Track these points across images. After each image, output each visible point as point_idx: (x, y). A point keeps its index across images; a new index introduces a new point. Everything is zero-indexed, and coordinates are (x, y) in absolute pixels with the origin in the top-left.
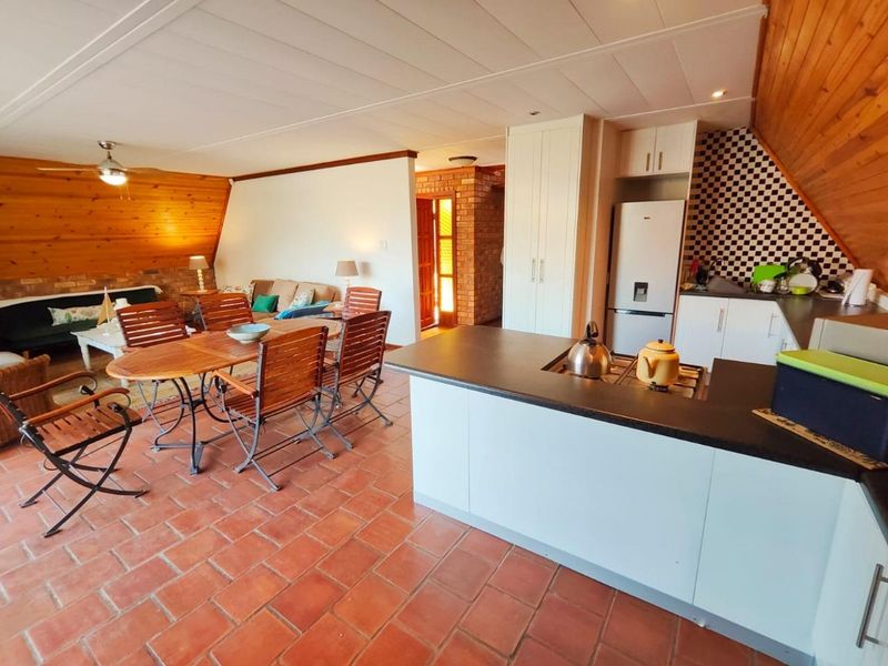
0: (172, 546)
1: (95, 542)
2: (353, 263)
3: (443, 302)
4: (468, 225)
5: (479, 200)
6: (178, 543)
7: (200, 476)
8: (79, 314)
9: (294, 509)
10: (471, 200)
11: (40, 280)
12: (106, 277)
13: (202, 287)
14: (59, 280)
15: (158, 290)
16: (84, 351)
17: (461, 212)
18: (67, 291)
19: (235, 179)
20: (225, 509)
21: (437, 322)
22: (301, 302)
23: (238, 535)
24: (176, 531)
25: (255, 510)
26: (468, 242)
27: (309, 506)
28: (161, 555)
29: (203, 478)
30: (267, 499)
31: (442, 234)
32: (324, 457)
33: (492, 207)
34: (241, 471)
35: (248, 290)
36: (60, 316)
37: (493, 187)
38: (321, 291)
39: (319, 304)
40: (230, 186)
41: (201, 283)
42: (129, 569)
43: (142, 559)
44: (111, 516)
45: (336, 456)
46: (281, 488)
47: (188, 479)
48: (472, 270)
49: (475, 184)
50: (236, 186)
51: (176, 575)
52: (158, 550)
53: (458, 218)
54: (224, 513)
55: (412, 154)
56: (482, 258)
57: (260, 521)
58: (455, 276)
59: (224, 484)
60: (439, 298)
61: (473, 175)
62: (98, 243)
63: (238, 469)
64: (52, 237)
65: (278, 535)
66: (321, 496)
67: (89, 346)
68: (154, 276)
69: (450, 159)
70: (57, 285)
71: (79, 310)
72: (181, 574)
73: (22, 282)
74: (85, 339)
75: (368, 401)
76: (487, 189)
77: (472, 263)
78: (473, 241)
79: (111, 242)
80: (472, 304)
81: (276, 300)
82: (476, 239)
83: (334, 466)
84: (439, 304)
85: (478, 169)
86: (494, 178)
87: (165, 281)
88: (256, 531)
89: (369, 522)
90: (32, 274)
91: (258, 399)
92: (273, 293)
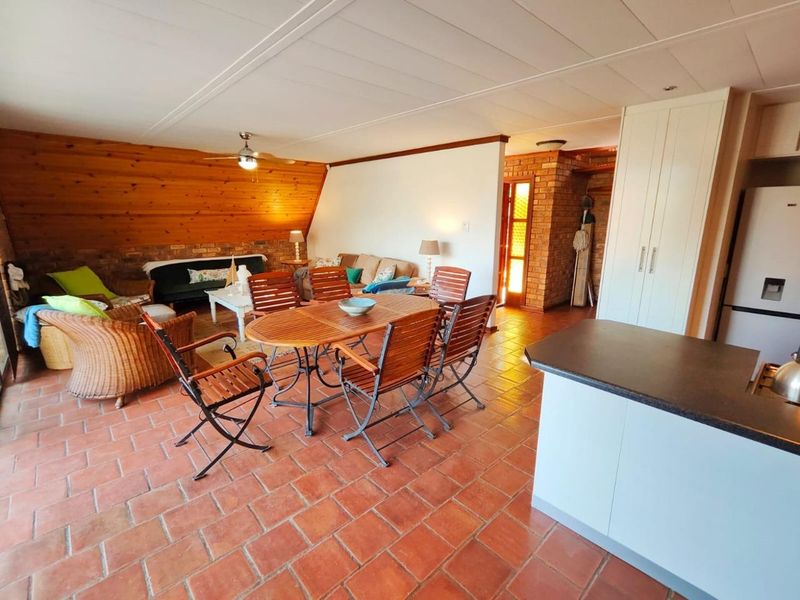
0: (299, 512)
1: (234, 493)
2: (436, 242)
3: (511, 282)
4: (546, 209)
5: (559, 184)
6: (304, 509)
7: (313, 438)
8: (209, 275)
9: (406, 490)
10: (552, 184)
11: (183, 247)
12: (228, 246)
13: (298, 257)
14: (195, 247)
15: (265, 258)
16: (213, 306)
17: (540, 196)
18: (200, 256)
19: (332, 165)
20: (342, 479)
21: (503, 302)
22: (384, 276)
23: (358, 511)
24: (301, 496)
25: (368, 486)
26: (544, 225)
27: (419, 489)
28: (291, 519)
29: (317, 441)
30: (378, 474)
31: (516, 216)
32: (425, 437)
33: (570, 192)
34: (349, 440)
35: (336, 262)
36: (196, 276)
37: (573, 171)
38: (402, 267)
39: (400, 279)
40: (327, 171)
41: (297, 254)
42: (267, 530)
43: (275, 521)
44: (244, 469)
45: (436, 435)
46: (390, 464)
47: (303, 440)
48: (547, 253)
49: (557, 169)
50: (332, 171)
51: (307, 546)
52: (288, 513)
53: (536, 202)
54: (341, 484)
55: (504, 139)
56: (556, 242)
57: (375, 499)
58: (527, 258)
59: (336, 450)
60: (508, 279)
61: (556, 159)
62: (225, 217)
63: (346, 437)
64: (193, 212)
65: (398, 521)
66: (431, 479)
67: (217, 304)
68: (262, 246)
69: (538, 144)
70: (194, 251)
71: (209, 271)
72: (312, 547)
73: (172, 248)
74: (214, 297)
75: (460, 381)
76: (568, 173)
77: (547, 248)
78: (549, 225)
79: (236, 217)
80: (543, 287)
81: (360, 272)
82: (553, 222)
83: (434, 446)
84: (507, 285)
85: (562, 154)
86: (575, 162)
87: (269, 251)
88: (373, 509)
89: (488, 522)
90: (178, 242)
91: (378, 376)
92: (358, 266)
